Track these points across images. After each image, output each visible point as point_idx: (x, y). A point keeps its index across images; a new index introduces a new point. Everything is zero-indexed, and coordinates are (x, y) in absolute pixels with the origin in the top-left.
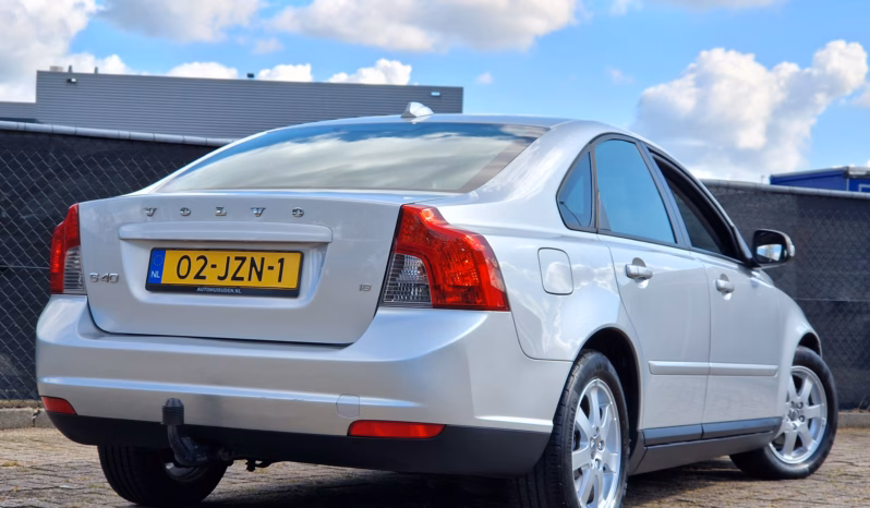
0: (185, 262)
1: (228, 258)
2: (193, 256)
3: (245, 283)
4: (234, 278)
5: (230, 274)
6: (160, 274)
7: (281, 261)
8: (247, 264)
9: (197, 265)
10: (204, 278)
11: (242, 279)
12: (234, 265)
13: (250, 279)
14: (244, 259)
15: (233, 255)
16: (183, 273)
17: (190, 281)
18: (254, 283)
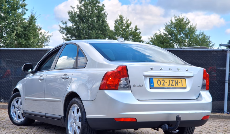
0: (159, 81)
1: (169, 80)
2: (161, 80)
3: (174, 86)
4: (172, 85)
5: (171, 84)
6: (153, 84)
7: (181, 81)
8: (174, 81)
9: (162, 82)
10: (165, 85)
11: (174, 85)
12: (171, 82)
13: (175, 85)
14: (173, 81)
15: (170, 79)
16: (159, 84)
17: (161, 86)
18: (177, 86)
